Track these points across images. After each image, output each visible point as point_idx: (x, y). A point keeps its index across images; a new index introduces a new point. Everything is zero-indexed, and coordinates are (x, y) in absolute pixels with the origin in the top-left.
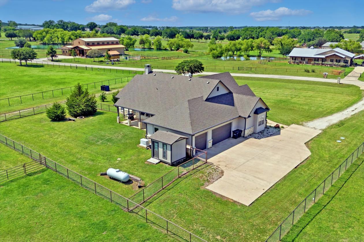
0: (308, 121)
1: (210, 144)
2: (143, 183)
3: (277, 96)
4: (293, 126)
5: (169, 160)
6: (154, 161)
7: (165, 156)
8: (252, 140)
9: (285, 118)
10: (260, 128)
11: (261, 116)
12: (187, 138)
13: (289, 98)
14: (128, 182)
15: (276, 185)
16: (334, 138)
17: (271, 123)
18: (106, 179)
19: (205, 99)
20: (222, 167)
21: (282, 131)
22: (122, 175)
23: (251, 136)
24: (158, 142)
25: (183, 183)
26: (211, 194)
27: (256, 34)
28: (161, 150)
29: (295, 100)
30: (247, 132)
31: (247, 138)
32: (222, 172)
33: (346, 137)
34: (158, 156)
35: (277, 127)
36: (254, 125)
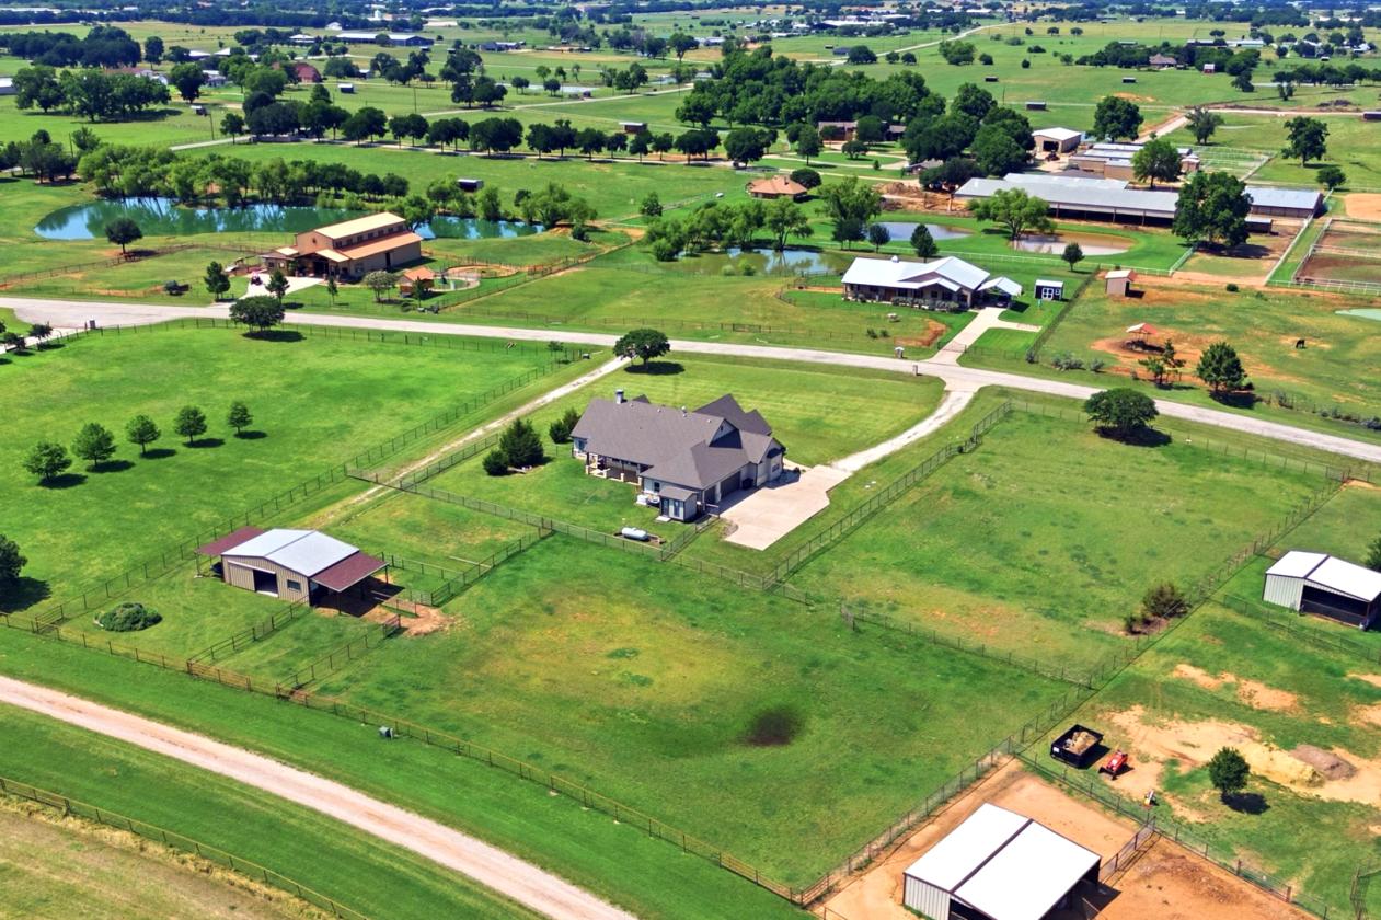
0: (839, 458)
1: (719, 499)
2: (662, 540)
3: (805, 410)
4: (819, 467)
5: (681, 517)
6: (664, 519)
7: (676, 512)
8: (765, 491)
9: (810, 455)
10: (774, 475)
11: (775, 461)
12: (698, 493)
13: (823, 414)
14: (646, 540)
15: (788, 534)
16: (866, 481)
17: (789, 465)
18: (621, 538)
19: (709, 442)
20: (736, 522)
21: (802, 476)
22: (641, 534)
23: (764, 485)
24: (668, 500)
25: (702, 537)
26: (729, 545)
27: (771, 101)
28: (672, 508)
29: (830, 419)
30: (759, 481)
31: (758, 488)
32: (737, 527)
33: (879, 480)
34: (667, 514)
35: (797, 472)
36: (767, 471)
